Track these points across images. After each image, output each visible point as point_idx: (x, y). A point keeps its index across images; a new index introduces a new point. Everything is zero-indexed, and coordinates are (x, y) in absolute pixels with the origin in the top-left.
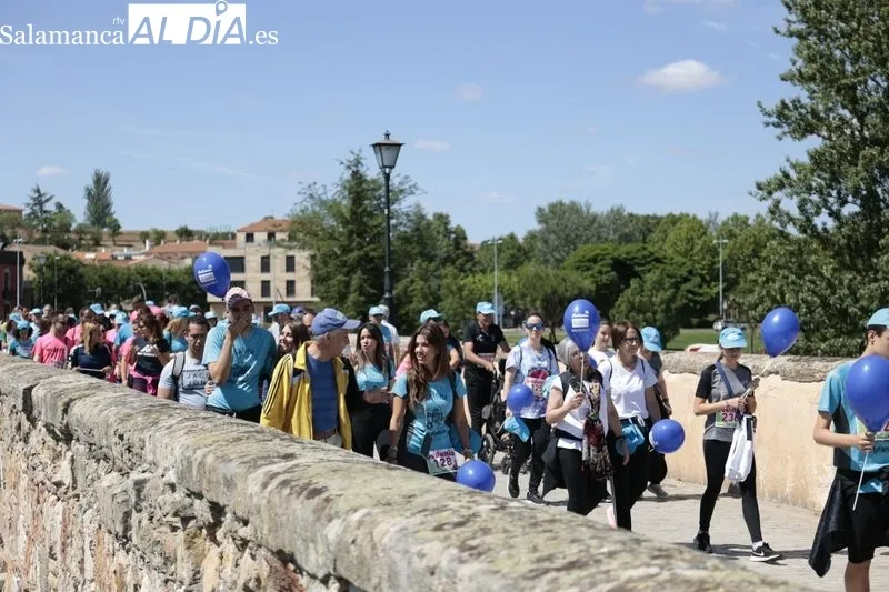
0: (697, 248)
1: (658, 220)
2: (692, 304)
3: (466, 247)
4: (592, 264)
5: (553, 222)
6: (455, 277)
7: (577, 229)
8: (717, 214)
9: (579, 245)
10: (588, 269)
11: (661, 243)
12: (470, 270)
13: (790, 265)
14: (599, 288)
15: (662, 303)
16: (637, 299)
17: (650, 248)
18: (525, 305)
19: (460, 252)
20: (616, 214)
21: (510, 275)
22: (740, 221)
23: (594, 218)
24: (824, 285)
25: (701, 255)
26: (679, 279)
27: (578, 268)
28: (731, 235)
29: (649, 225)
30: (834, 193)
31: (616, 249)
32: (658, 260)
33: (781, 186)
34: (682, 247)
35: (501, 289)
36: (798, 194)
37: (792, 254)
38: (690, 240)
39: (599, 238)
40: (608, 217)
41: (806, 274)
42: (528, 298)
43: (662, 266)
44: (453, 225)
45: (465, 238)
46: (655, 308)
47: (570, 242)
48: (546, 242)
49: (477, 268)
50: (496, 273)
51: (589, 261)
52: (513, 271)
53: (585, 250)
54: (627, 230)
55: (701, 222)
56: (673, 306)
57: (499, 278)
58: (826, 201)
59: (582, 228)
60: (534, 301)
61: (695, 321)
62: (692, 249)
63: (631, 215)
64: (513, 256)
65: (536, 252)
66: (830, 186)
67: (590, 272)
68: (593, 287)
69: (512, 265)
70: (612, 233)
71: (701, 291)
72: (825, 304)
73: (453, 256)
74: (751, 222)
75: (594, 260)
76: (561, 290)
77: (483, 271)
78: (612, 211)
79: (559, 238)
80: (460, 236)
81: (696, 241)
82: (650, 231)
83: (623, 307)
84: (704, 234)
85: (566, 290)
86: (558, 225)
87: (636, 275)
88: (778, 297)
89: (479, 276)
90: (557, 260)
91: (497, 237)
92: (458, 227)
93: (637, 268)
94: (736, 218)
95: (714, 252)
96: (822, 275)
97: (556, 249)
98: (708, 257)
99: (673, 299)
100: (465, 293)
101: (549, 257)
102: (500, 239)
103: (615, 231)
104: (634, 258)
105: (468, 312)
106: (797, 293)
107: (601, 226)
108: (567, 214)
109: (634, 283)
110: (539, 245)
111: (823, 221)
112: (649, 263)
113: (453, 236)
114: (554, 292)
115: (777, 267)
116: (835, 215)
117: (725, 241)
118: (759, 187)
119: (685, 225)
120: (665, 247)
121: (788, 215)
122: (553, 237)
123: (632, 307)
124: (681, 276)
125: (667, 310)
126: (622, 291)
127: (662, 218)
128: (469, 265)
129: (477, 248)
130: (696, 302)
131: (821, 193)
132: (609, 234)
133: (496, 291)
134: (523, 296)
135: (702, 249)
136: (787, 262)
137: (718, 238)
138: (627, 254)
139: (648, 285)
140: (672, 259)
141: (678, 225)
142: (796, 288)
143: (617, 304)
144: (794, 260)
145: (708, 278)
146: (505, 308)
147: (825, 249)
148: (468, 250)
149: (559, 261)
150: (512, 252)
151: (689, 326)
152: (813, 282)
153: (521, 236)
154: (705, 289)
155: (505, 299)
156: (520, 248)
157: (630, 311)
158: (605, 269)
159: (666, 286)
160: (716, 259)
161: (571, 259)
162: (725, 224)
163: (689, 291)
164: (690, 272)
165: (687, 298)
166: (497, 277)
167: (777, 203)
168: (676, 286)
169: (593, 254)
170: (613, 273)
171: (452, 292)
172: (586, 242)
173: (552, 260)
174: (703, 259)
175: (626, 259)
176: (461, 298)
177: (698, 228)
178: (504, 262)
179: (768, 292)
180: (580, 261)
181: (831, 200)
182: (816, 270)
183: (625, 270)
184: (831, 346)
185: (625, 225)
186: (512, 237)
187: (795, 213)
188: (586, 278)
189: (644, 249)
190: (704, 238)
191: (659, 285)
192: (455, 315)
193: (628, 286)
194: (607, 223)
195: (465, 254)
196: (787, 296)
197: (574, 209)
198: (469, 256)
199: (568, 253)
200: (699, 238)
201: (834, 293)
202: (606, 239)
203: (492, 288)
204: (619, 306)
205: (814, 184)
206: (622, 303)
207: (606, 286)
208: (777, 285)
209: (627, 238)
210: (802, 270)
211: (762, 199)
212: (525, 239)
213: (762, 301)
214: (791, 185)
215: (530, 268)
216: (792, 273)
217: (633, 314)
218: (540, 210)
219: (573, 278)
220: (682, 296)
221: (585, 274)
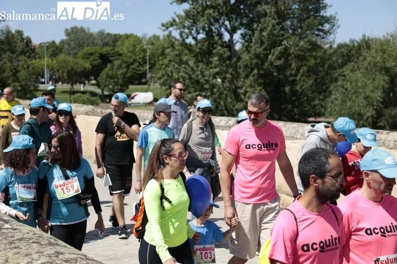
0: (137, 49)
1: (120, 36)
2: (135, 75)
3: (32, 46)
4: (90, 56)
5: (72, 36)
6: (25, 61)
7: (83, 39)
8: (146, 34)
9: (85, 47)
10: (88, 58)
11: (121, 47)
12: (34, 57)
13: (176, 60)
14: (93, 67)
15: (121, 74)
16: (110, 73)
17: (117, 49)
18: (59, 75)
19: (28, 48)
20: (101, 33)
21: (52, 60)
22: (157, 38)
23: (91, 35)
24: (190, 70)
25: (139, 53)
26: (129, 64)
27: (83, 58)
28: (152, 44)
29: (116, 38)
30: (194, 29)
31: (101, 49)
32: (120, 55)
33: (172, 25)
34: (131, 49)
35: (48, 66)
36: (179, 29)
37: (176, 55)
38: (134, 46)
39: (93, 44)
40: (97, 34)
41: (182, 64)
42: (61, 72)
43: (122, 58)
44: (25, 35)
45: (31, 42)
46: (119, 77)
47: (80, 45)
48: (69, 45)
49: (37, 56)
50: (46, 59)
51: (89, 54)
52: (53, 58)
53: (87, 50)
54: (106, 40)
55: (139, 38)
56: (127, 76)
57: (47, 61)
58: (191, 32)
59: (85, 39)
60: (63, 73)
61: (136, 82)
62: (135, 50)
63: (108, 34)
64: (54, 51)
65: (64, 50)
66: (192, 26)
67: (89, 60)
68: (90, 67)
69: (54, 55)
70: (99, 41)
71: (139, 69)
72: (190, 78)
73: (25, 50)
74: (161, 38)
75: (91, 54)
76: (76, 68)
77: (40, 58)
78: (99, 32)
79: (75, 43)
80: (29, 41)
81: (137, 46)
82: (117, 41)
83: (104, 76)
84: (141, 43)
85: (78, 68)
86: (75, 37)
87: (110, 62)
88: (170, 74)
89: (38, 60)
90: (74, 53)
91: (46, 42)
92: (28, 37)
93: (111, 58)
94: (154, 36)
95: (145, 51)
96: (189, 65)
97: (73, 48)
98: (142, 54)
99: (126, 73)
100: (30, 69)
101: (70, 52)
102: (48, 43)
103: (101, 40)
104: (109, 54)
105: (32, 78)
106: (179, 73)
107: (94, 38)
108: (79, 32)
109: (109, 65)
110: (66, 46)
111: (190, 41)
112: (116, 56)
113: (25, 41)
114: (72, 69)
115: (170, 61)
116: (195, 38)
117: (150, 46)
118: (163, 25)
119: (132, 39)
120: (123, 49)
121: (175, 38)
122: (72, 43)
123: (108, 76)
124: (131, 62)
125: (124, 77)
126: (103, 69)
127: (122, 35)
128: (33, 55)
129: (37, 47)
130: (137, 74)
131: (189, 28)
132: (98, 42)
133: (46, 67)
134: (58, 71)
135: (139, 50)
136: (174, 59)
137: (147, 45)
138: (106, 51)
139: (115, 67)
140: (126, 54)
141: (129, 39)
142: (178, 70)
143: (101, 74)
144: (177, 58)
145: (142, 63)
146: (50, 75)
147: (190, 53)
148: (32, 48)
149: (75, 54)
150: (54, 49)
151: (134, 84)
152: (185, 68)
153: (57, 42)
154: (141, 68)
155: (50, 71)
156: (57, 48)
157: (107, 78)
158: (96, 58)
159: (123, 67)
160: (146, 54)
161: (81, 53)
162: (150, 39)
163: (134, 69)
164: (134, 60)
165: (132, 72)
166: (46, 61)
167: (170, 33)
168: (128, 67)
169: (90, 52)
170: (100, 60)
171: (24, 68)
172: (87, 46)
173: (72, 53)
174: (140, 54)
175: (105, 54)
176: (28, 71)
177: (138, 40)
178: (50, 54)
179: (166, 72)
180: (85, 55)
181: (193, 32)
182: (186, 63)
183: (105, 59)
184: (192, 96)
185: (105, 38)
186: (53, 42)
187: (178, 37)
188: (87, 62)
189: (114, 49)
190: (141, 45)
191: (120, 67)
192: (26, 79)
193: (106, 66)
194: (97, 37)
195: (31, 49)
196: (174, 74)
197: (82, 30)
198: (33, 50)
199: (79, 50)
200: (138, 45)
201: (194, 73)
202: (97, 44)
203: (44, 66)
204: (102, 76)
205: (186, 25)
206: (103, 74)
207: (96, 66)
208: (170, 69)
209: (106, 44)
210: (181, 62)
211: (164, 31)
212: (60, 43)
213: (163, 76)
214: (176, 25)
215: (62, 57)
216: (177, 64)
217: (108, 79)
218: (67, 30)
219: (81, 63)
220: (131, 72)
221: (87, 60)
